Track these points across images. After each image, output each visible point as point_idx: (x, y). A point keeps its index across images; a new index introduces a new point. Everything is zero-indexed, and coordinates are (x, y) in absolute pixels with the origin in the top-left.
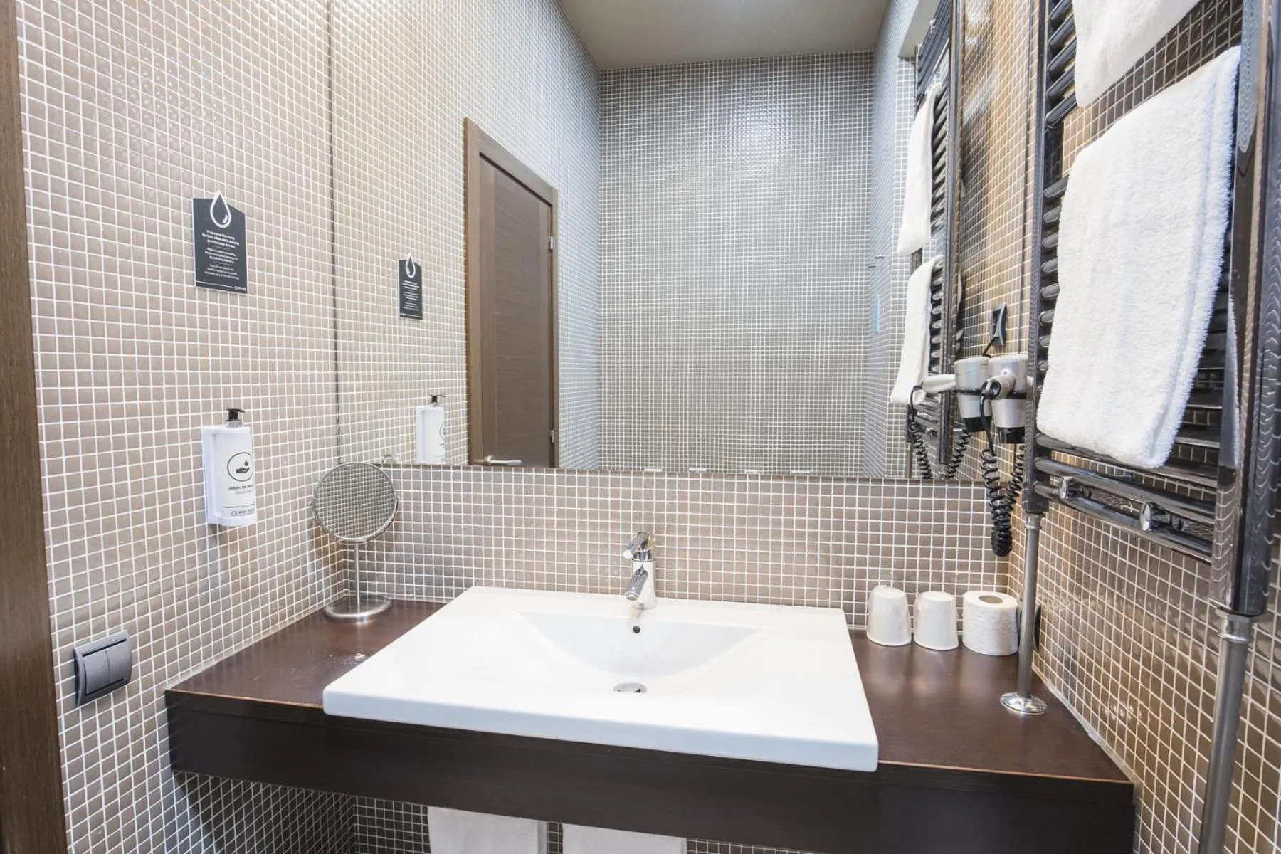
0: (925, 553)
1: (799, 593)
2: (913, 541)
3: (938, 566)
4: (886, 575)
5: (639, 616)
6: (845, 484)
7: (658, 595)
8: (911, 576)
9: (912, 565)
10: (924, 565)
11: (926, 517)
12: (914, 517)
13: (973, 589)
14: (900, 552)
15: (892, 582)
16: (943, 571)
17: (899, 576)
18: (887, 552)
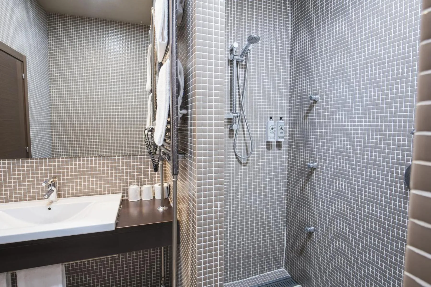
0: (144, 175)
1: (108, 191)
2: (141, 172)
3: (148, 178)
4: (134, 182)
5: (50, 205)
6: (120, 157)
7: (59, 197)
8: (141, 182)
9: (141, 178)
10: (144, 178)
11: (144, 165)
12: (141, 165)
13: (158, 183)
14: (137, 175)
15: (136, 184)
16: (150, 179)
17: (138, 182)
18: (134, 175)
